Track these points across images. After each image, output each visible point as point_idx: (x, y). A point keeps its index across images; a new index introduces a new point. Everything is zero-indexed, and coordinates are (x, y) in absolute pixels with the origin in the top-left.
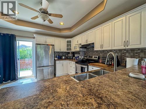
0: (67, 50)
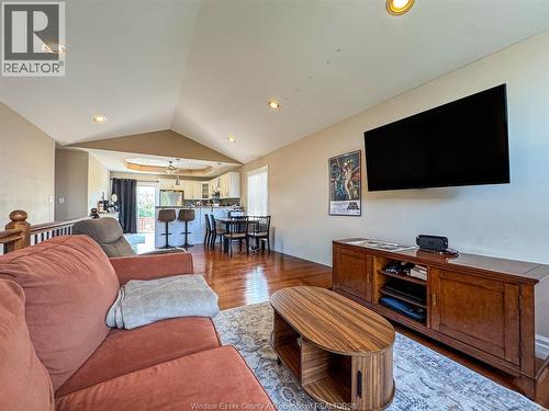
0: (203, 198)
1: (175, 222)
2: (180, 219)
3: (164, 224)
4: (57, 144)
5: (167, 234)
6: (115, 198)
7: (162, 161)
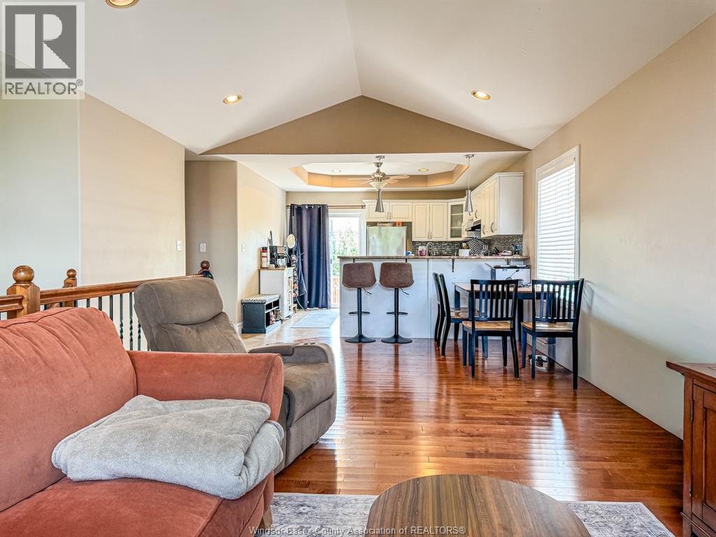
0: (452, 237)
1: (374, 290)
2: (385, 283)
3: (354, 292)
4: (187, 152)
5: (360, 313)
6: (292, 242)
7: (362, 165)
